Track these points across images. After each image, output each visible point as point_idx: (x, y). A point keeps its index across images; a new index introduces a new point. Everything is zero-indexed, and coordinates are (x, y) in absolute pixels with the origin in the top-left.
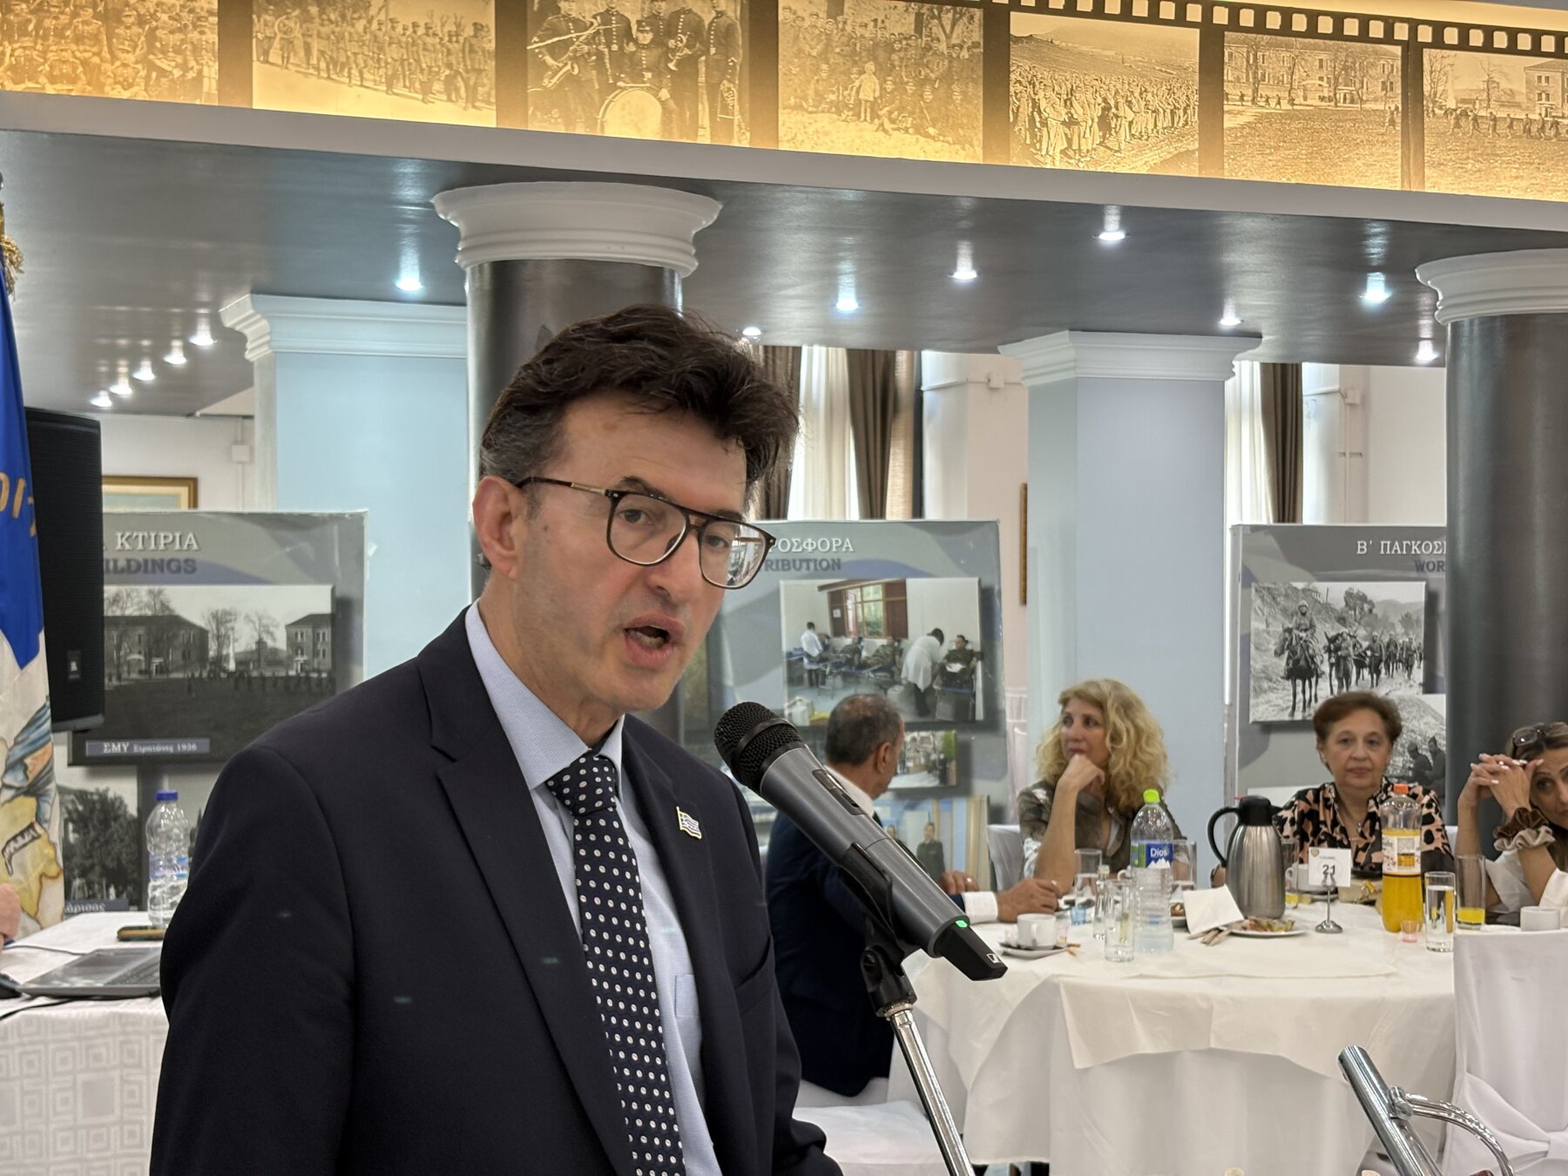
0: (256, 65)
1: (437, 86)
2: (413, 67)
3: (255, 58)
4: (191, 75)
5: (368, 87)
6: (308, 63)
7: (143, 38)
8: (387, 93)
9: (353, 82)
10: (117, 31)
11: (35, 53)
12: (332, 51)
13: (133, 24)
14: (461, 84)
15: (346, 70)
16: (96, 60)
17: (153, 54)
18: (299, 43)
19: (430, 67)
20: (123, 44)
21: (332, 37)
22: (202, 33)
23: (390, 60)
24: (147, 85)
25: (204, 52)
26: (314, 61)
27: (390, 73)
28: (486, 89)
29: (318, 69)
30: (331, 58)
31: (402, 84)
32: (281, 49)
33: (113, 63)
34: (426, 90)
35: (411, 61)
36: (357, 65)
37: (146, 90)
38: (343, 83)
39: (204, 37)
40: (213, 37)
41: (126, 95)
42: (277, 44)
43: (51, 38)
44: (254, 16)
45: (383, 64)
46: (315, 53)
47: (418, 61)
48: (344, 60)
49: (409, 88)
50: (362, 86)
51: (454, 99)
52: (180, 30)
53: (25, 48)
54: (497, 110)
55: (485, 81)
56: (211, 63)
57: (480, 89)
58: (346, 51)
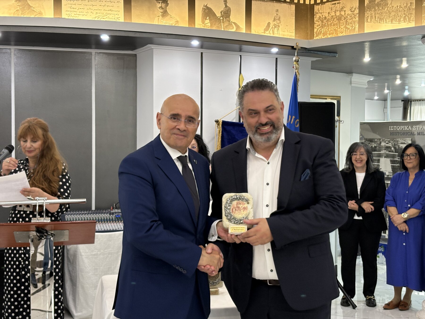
0: (365, 23)
1: (402, 19)
2: (397, 16)
3: (365, 22)
4: (353, 28)
5: (387, 23)
6: (375, 20)
7: (345, 22)
8: (391, 23)
9: (384, 22)
10: (341, 22)
11: (327, 30)
12: (380, 16)
13: (343, 20)
14: (407, 18)
15: (383, 20)
16: (337, 29)
17: (347, 25)
18: (374, 16)
19: (400, 15)
20: (341, 24)
21: (380, 13)
22: (356, 18)
23: (392, 16)
24: (345, 32)
25: (356, 23)
26: (376, 20)
27: (392, 19)
28: (413, 18)
29: (377, 21)
30: (380, 18)
31: (394, 21)
32: (370, 18)
33: (340, 29)
34: (399, 21)
35: (396, 15)
36: (385, 18)
37: (345, 33)
38: (382, 23)
39: (356, 19)
40: (357, 19)
41: (342, 35)
42: (369, 17)
43: (329, 26)
44: (365, 12)
45: (390, 17)
46: (377, 18)
47: (398, 15)
48: (382, 18)
49: (396, 21)
50: (386, 23)
51: (405, 21)
52: (351, 19)
53: (325, 29)
54: (415, 22)
55: (413, 16)
56: (357, 25)
57: (411, 18)
58: (383, 16)
